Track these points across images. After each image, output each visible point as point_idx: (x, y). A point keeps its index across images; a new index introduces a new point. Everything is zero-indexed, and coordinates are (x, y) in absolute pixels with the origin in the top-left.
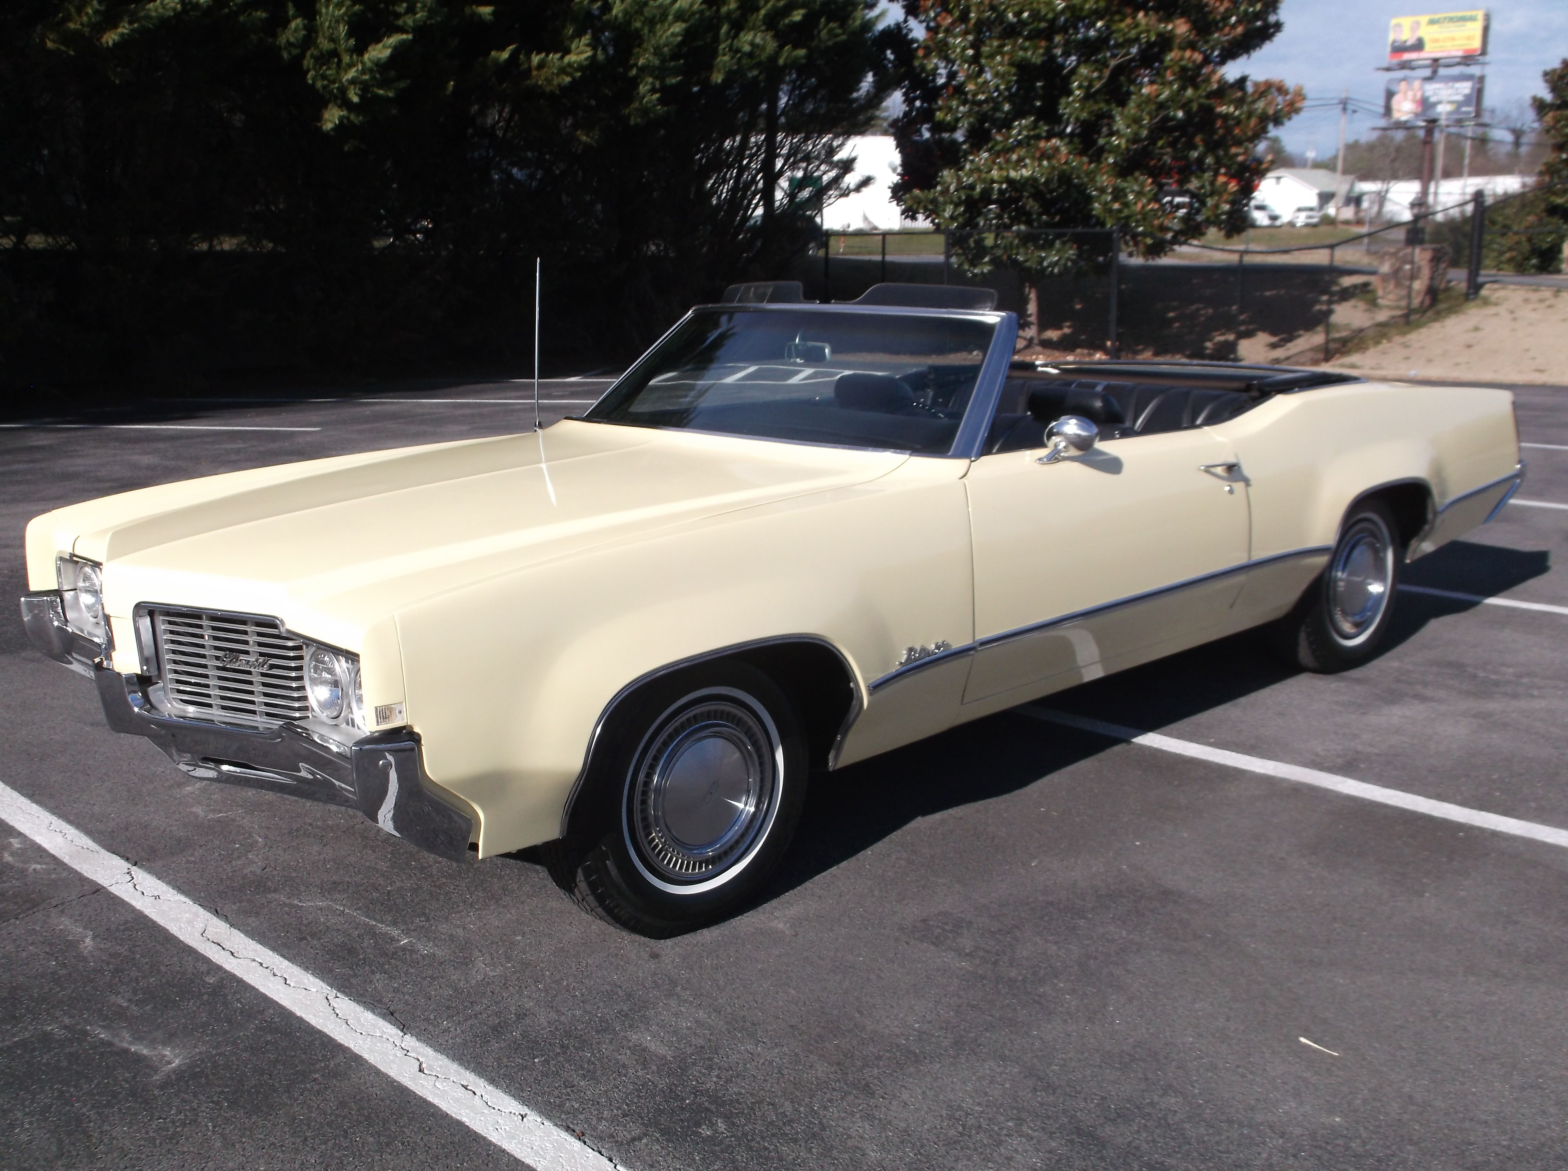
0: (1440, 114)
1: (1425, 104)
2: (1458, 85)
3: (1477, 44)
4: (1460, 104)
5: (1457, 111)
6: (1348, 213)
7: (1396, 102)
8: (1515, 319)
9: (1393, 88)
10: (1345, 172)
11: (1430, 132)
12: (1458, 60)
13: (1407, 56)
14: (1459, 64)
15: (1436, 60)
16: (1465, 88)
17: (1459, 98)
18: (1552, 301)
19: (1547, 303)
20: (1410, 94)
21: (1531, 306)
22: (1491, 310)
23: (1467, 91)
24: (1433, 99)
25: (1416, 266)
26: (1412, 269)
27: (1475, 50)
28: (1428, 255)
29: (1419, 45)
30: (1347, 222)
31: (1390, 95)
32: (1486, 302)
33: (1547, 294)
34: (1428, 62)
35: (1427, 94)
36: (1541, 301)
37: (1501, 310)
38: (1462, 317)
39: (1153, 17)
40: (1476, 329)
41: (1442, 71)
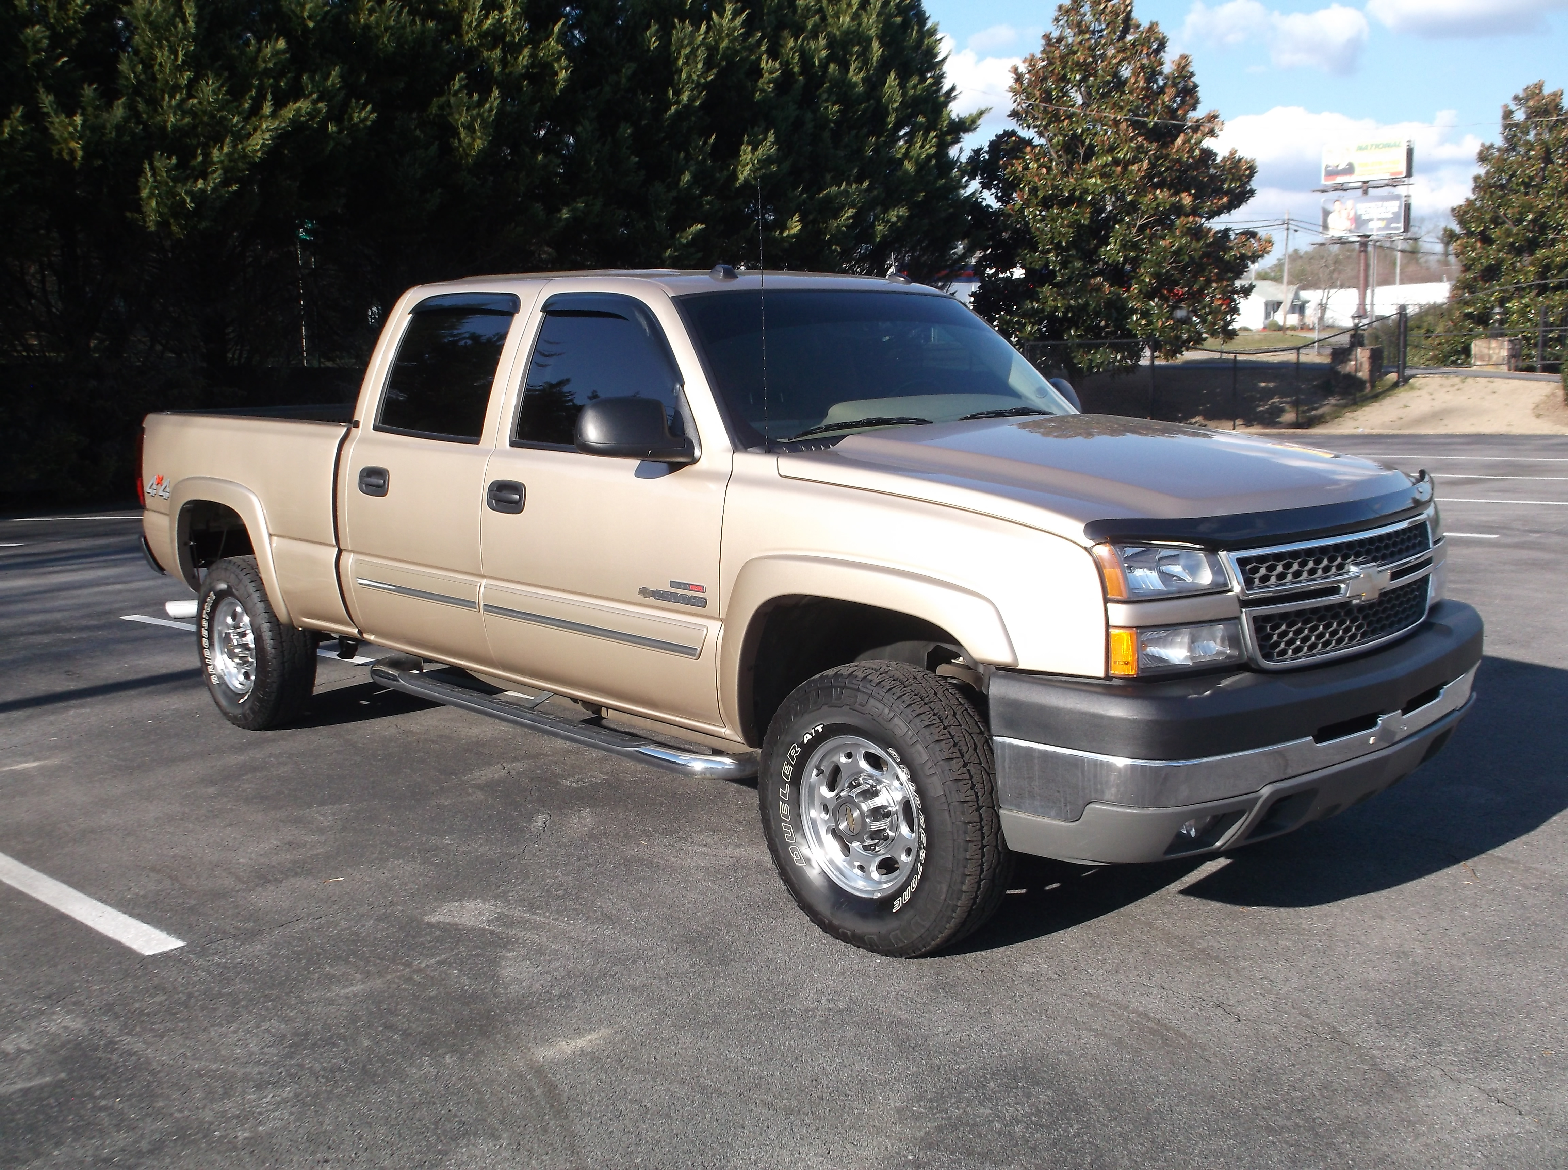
0: (1372, 230)
1: (1358, 221)
2: (1386, 204)
3: (1403, 168)
4: (1390, 221)
5: (1387, 227)
6: (1293, 320)
7: (1331, 220)
8: (1433, 399)
9: (1329, 207)
10: (1290, 283)
11: (1364, 245)
12: (1386, 182)
13: (1340, 179)
14: (1387, 185)
15: (1365, 182)
16: (1394, 207)
17: (1390, 216)
18: (1461, 386)
19: (1457, 387)
20: (1344, 214)
21: (1445, 390)
22: (1416, 393)
23: (1396, 209)
24: (1364, 217)
25: (1359, 362)
26: (1356, 364)
27: (1401, 173)
28: (1367, 353)
29: (1350, 170)
30: (1293, 328)
31: (1326, 213)
32: (1412, 388)
33: (1457, 380)
34: (1360, 184)
35: (1359, 213)
36: (1453, 386)
37: (1423, 393)
38: (1394, 398)
39: (1166, 193)
40: (1406, 406)
41: (1371, 191)
